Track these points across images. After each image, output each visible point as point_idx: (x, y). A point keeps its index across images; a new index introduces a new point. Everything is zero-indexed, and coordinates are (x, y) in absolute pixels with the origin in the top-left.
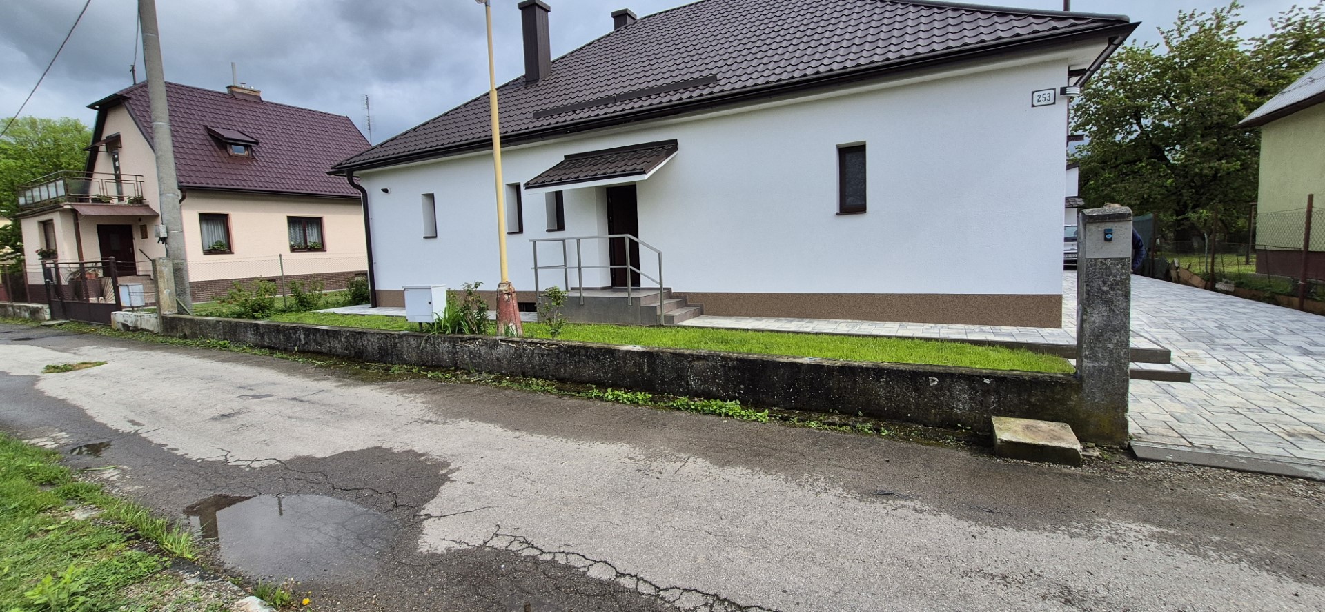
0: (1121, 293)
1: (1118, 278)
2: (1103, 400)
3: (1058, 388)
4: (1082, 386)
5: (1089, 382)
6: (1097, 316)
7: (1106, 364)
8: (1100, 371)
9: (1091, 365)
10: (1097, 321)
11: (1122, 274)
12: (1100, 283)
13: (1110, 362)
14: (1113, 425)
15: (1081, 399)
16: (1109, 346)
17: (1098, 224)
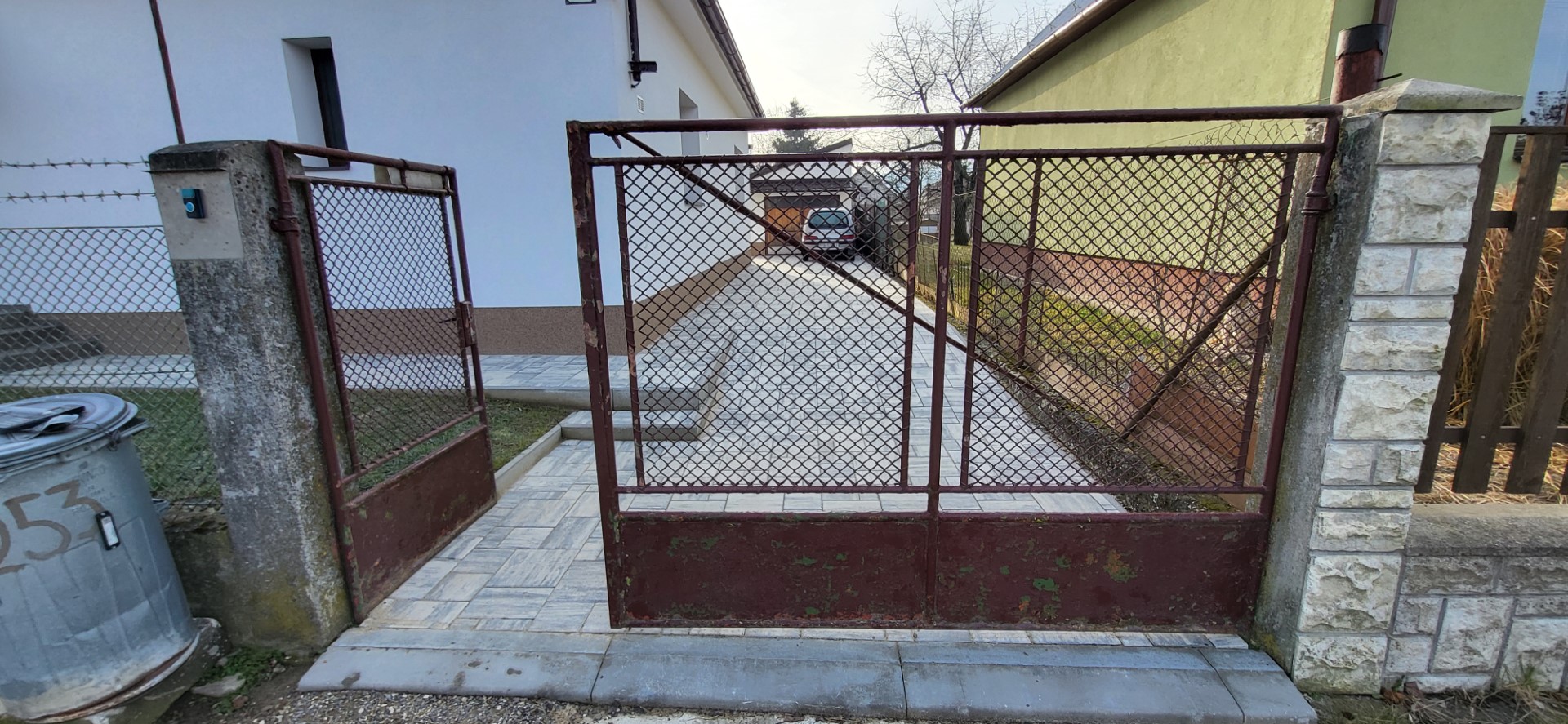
0: (246, 338)
1: (234, 305)
2: (269, 565)
5: (239, 529)
7: (256, 491)
8: (251, 507)
9: (232, 495)
10: (222, 402)
11: (239, 296)
12: (208, 315)
13: (260, 486)
14: (294, 613)
15: (236, 565)
16: (252, 453)
17: (173, 176)
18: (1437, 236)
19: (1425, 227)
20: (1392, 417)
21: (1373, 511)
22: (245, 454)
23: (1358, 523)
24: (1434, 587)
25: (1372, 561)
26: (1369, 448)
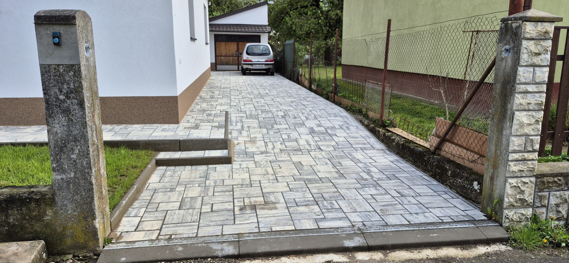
0: (76, 101)
1: (72, 86)
2: (74, 211)
3: (33, 205)
4: (54, 200)
5: (60, 195)
6: (57, 126)
7: (72, 175)
8: (68, 183)
9: (59, 177)
12: (57, 91)
14: (85, 235)
15: (55, 213)
16: (72, 156)
17: (47, 26)
18: (540, 63)
19: (536, 60)
20: (530, 127)
21: (526, 161)
22: (68, 156)
23: (521, 166)
24: (546, 188)
25: (526, 180)
26: (524, 138)
